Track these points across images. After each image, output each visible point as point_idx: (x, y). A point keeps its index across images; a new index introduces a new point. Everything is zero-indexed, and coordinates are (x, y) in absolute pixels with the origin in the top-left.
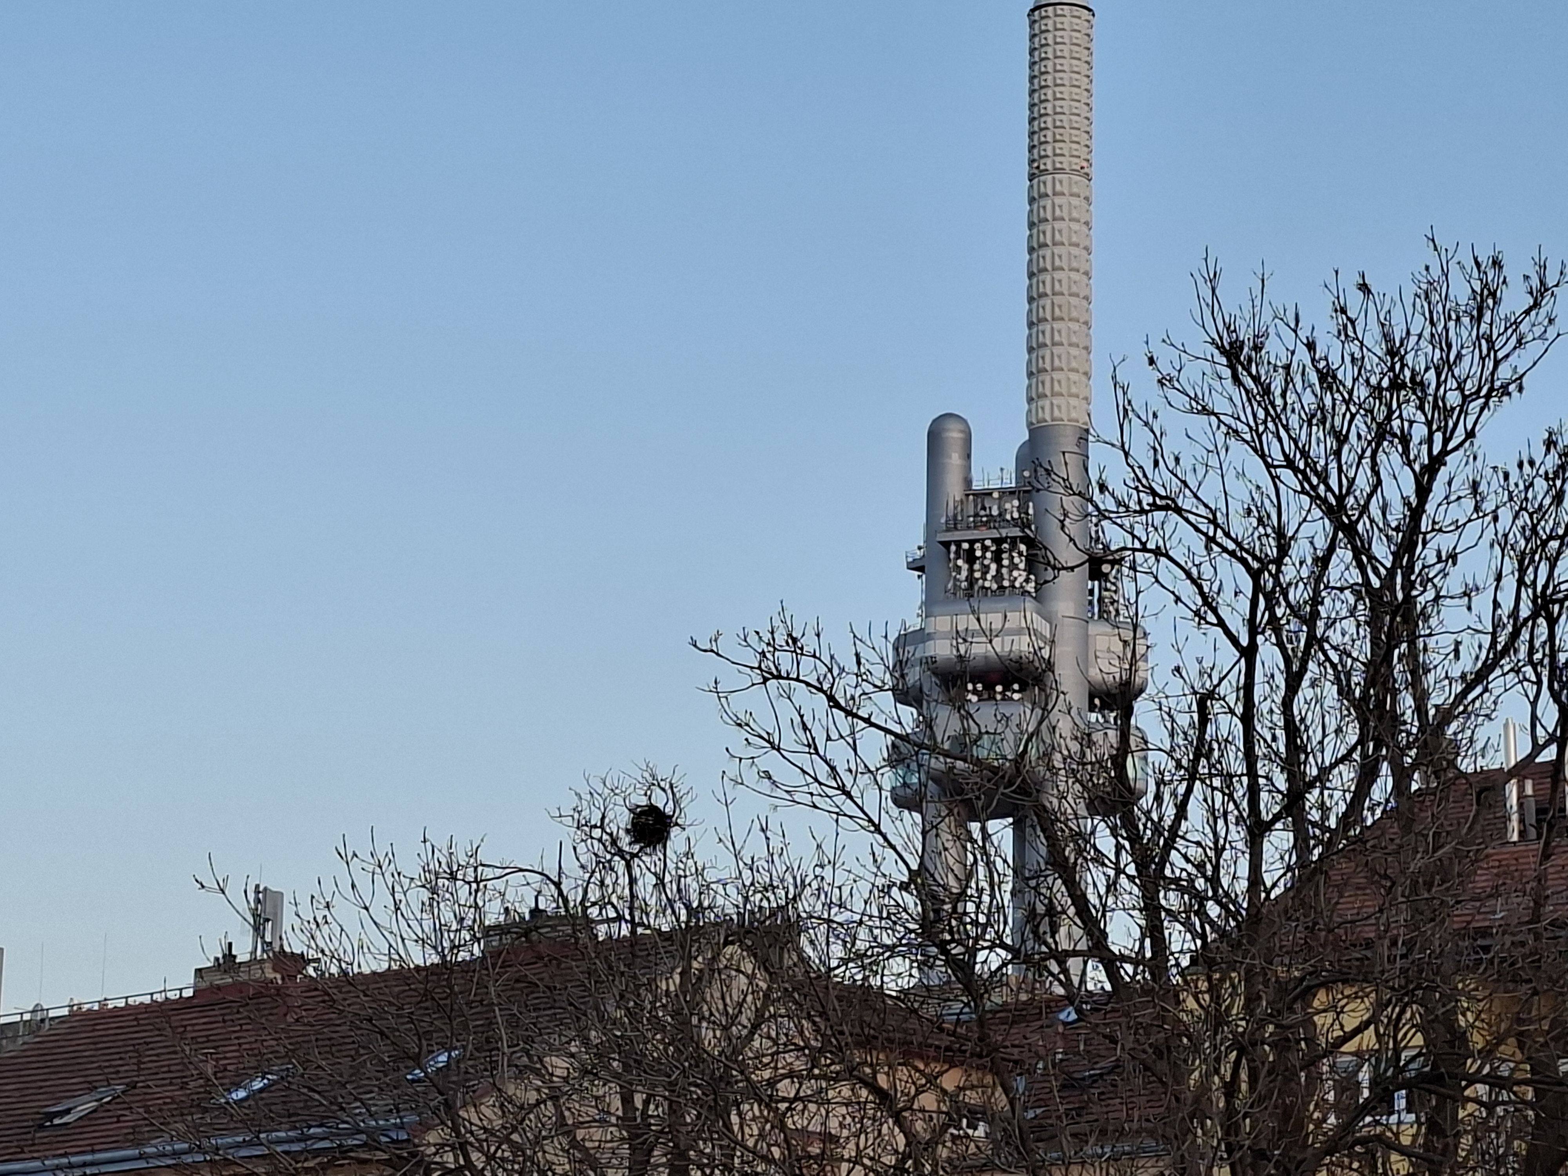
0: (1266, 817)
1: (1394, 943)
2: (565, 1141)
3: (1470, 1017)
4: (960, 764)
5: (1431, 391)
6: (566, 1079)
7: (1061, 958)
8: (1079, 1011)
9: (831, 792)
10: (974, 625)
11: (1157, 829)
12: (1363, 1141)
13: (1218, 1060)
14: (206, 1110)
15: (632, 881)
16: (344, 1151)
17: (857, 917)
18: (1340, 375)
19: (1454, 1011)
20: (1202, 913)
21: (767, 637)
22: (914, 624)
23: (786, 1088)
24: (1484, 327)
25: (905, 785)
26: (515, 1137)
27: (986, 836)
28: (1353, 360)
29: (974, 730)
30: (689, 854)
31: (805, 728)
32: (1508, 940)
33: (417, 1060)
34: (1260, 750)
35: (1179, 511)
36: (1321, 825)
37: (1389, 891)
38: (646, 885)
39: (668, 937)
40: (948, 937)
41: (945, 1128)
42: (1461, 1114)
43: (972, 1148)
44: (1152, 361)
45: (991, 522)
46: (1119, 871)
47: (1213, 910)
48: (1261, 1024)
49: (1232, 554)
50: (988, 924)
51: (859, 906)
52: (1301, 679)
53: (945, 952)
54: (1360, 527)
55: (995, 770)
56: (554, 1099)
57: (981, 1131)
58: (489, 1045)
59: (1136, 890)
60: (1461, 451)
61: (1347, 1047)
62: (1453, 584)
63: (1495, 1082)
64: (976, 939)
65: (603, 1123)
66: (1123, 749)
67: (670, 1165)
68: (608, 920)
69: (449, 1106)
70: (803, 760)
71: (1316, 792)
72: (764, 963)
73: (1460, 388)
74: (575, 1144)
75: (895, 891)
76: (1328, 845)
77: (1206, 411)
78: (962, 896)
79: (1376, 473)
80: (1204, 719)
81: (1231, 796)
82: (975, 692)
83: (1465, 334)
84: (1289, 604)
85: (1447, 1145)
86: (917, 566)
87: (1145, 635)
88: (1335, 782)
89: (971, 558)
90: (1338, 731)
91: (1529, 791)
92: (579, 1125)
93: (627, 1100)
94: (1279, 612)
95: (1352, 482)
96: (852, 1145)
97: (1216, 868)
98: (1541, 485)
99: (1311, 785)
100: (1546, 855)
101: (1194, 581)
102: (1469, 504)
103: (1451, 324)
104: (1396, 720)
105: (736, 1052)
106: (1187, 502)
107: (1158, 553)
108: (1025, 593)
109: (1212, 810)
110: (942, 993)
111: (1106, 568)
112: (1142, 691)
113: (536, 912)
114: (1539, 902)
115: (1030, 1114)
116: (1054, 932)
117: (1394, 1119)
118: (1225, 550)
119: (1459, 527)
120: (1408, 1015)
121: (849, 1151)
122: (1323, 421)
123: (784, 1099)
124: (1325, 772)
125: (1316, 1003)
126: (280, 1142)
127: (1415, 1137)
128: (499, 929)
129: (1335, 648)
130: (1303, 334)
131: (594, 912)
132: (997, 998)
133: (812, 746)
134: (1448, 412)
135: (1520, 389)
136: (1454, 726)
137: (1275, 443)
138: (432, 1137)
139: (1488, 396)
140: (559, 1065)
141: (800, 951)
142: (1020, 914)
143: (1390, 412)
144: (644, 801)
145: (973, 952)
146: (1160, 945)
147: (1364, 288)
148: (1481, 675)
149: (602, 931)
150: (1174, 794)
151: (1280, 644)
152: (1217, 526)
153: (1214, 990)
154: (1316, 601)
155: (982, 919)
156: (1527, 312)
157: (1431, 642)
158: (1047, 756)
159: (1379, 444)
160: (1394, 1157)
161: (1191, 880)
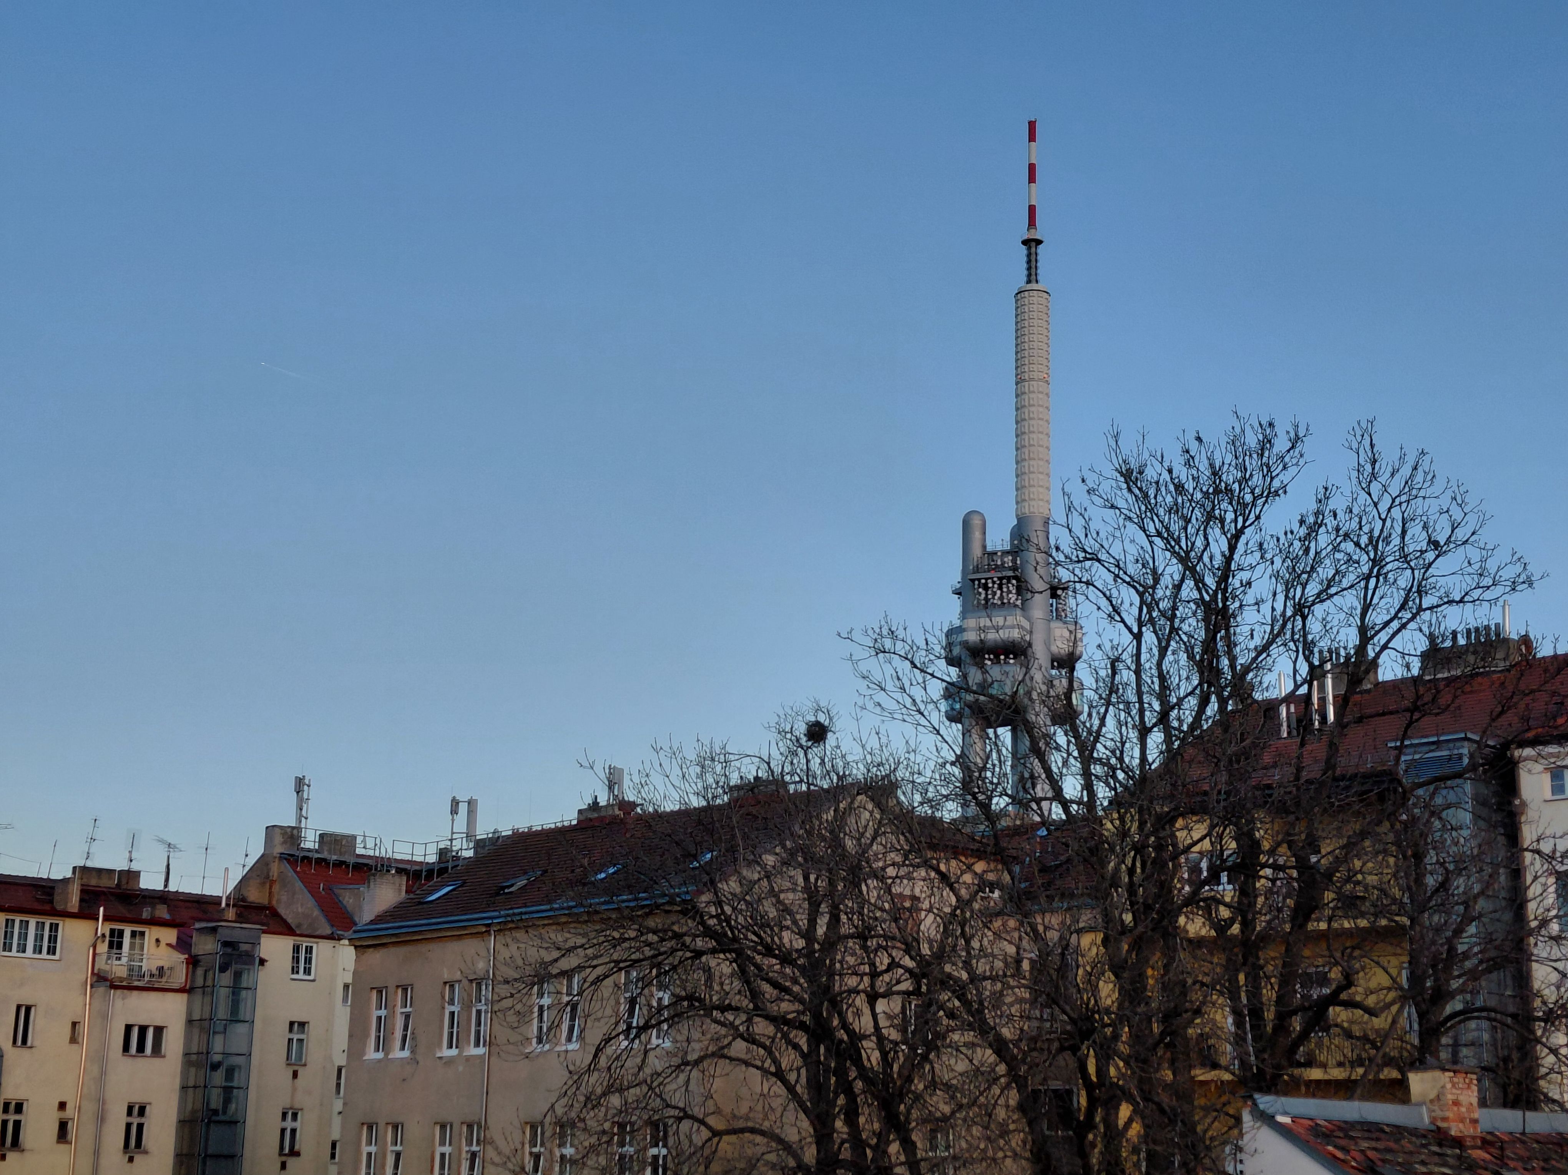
0: (1149, 725)
1: (1219, 792)
2: (774, 900)
3: (1262, 832)
4: (982, 698)
5: (1236, 494)
6: (774, 867)
7: (1038, 801)
8: (1048, 829)
9: (913, 713)
10: (988, 624)
11: (1090, 732)
12: (1205, 900)
13: (1124, 856)
14: (584, 885)
15: (808, 761)
16: (658, 906)
17: (928, 780)
18: (1186, 486)
19: (1253, 829)
20: (1114, 777)
21: (877, 631)
22: (957, 623)
23: (891, 871)
24: (1265, 460)
25: (953, 709)
26: (748, 898)
27: (997, 736)
28: (1193, 478)
29: (990, 680)
30: (838, 747)
31: (899, 679)
32: (1282, 790)
33: (695, 857)
34: (1145, 689)
35: (1099, 561)
36: (1179, 729)
37: (1216, 765)
38: (815, 764)
39: (827, 791)
40: (976, 790)
41: (977, 893)
42: (1258, 885)
43: (992, 904)
44: (1083, 481)
45: (997, 568)
46: (1069, 754)
47: (1121, 775)
48: (1147, 837)
49: (1128, 583)
50: (999, 783)
51: (929, 774)
52: (1167, 650)
53: (975, 798)
54: (1198, 568)
55: (1001, 701)
56: (768, 877)
57: (996, 894)
58: (732, 850)
59: (1078, 765)
60: (1253, 527)
61: (1196, 848)
62: (1249, 598)
63: (1276, 867)
64: (992, 792)
65: (794, 890)
66: (1070, 689)
67: (831, 913)
68: (795, 783)
69: (713, 882)
70: (898, 696)
71: (1176, 711)
72: (878, 805)
73: (1252, 493)
74: (779, 902)
75: (948, 766)
76: (1182, 740)
77: (1113, 507)
78: (984, 769)
79: (1206, 539)
80: (1114, 672)
81: (1129, 714)
82: (989, 659)
83: (1254, 463)
84: (1159, 610)
85: (1250, 902)
86: (958, 593)
87: (1081, 628)
88: (1186, 705)
89: (986, 587)
90: (1188, 678)
91: (1292, 709)
92: (782, 891)
93: (806, 878)
94: (1155, 614)
95: (1193, 544)
96: (927, 902)
97: (1122, 752)
98: (1297, 544)
99: (1173, 708)
100: (1302, 744)
101: (1108, 599)
102: (1257, 555)
103: (1247, 458)
104: (1219, 672)
105: (864, 852)
106: (1103, 556)
107: (1088, 583)
108: (1016, 606)
109: (1119, 721)
110: (975, 821)
111: (1059, 592)
112: (1080, 657)
113: (757, 778)
114: (1299, 769)
115: (1023, 885)
116: (1034, 787)
117: (1221, 888)
118: (1124, 581)
119: (1252, 568)
120: (1228, 831)
121: (926, 905)
122: (1177, 512)
123: (890, 878)
124: (1180, 700)
125: (1177, 825)
126: (624, 901)
127: (1233, 897)
128: (737, 788)
129: (1185, 633)
130: (1166, 465)
131: (787, 778)
132: (1004, 823)
133: (903, 689)
134: (1246, 505)
135: (1285, 492)
136: (1251, 675)
137: (1151, 523)
138: (704, 898)
139: (1267, 497)
140: (770, 860)
141: (897, 798)
142: (1016, 778)
143: (1214, 506)
144: (813, 719)
145: (990, 798)
146: (1092, 794)
147: (1199, 439)
148: (1265, 648)
149: (792, 788)
150: (1098, 713)
151: (1155, 632)
152: (1120, 568)
153: (1122, 819)
154: (1174, 608)
155: (995, 780)
156: (1288, 451)
157: (1238, 630)
158: (1029, 693)
159: (1208, 524)
160: (1222, 908)
161: (1108, 759)
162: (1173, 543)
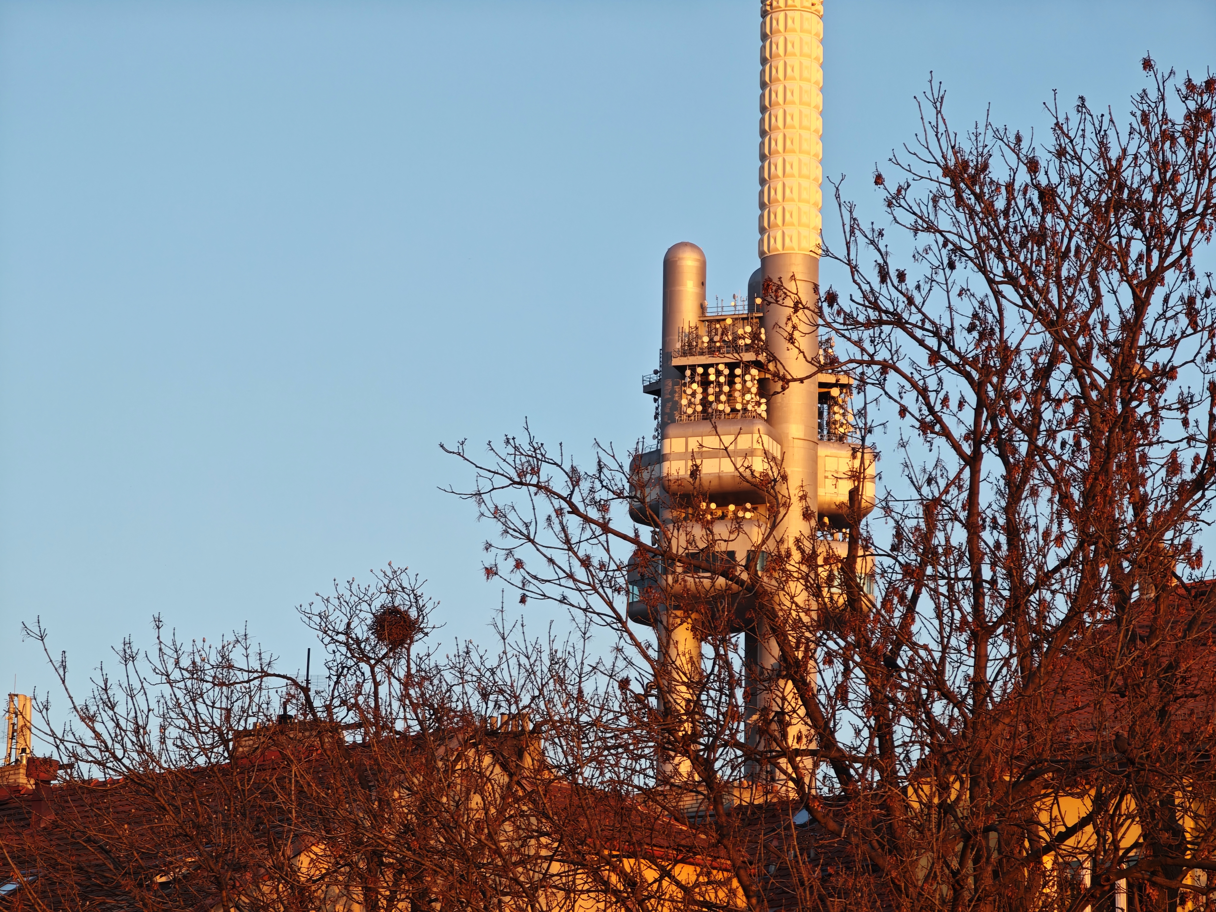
0: (989, 622)
5: (1149, 208)
8: (809, 811)
18: (1060, 194)
22: (650, 444)
28: (1072, 179)
30: (432, 657)
34: (984, 555)
35: (904, 326)
44: (879, 180)
49: (955, 367)
52: (1023, 489)
54: (1080, 341)
59: (864, 692)
60: (1177, 268)
62: (1170, 397)
71: (1038, 595)
73: (1177, 206)
81: (956, 600)
86: (653, 390)
88: (1055, 585)
89: (705, 383)
94: (1002, 423)
95: (1071, 297)
99: (1032, 590)
101: (920, 392)
106: (911, 318)
107: (885, 365)
108: (756, 415)
113: (284, 718)
125: (1040, 801)
128: (248, 733)
130: (1025, 154)
131: (339, 717)
132: (735, 800)
134: (1165, 229)
137: (998, 259)
143: (1109, 229)
144: (387, 605)
149: (347, 735)
150: (902, 596)
151: (1002, 454)
152: (940, 339)
154: (1037, 412)
157: (1149, 453)
159: (1097, 261)
162: (1036, 297)
